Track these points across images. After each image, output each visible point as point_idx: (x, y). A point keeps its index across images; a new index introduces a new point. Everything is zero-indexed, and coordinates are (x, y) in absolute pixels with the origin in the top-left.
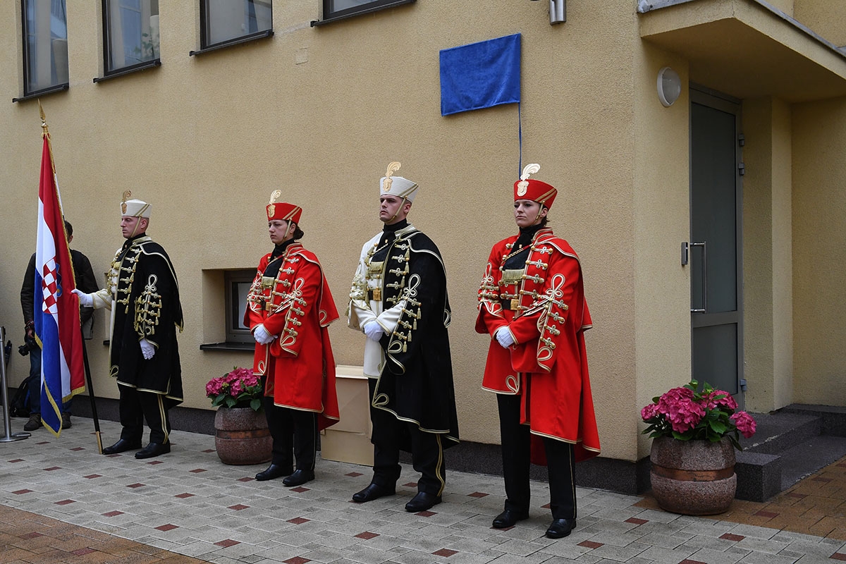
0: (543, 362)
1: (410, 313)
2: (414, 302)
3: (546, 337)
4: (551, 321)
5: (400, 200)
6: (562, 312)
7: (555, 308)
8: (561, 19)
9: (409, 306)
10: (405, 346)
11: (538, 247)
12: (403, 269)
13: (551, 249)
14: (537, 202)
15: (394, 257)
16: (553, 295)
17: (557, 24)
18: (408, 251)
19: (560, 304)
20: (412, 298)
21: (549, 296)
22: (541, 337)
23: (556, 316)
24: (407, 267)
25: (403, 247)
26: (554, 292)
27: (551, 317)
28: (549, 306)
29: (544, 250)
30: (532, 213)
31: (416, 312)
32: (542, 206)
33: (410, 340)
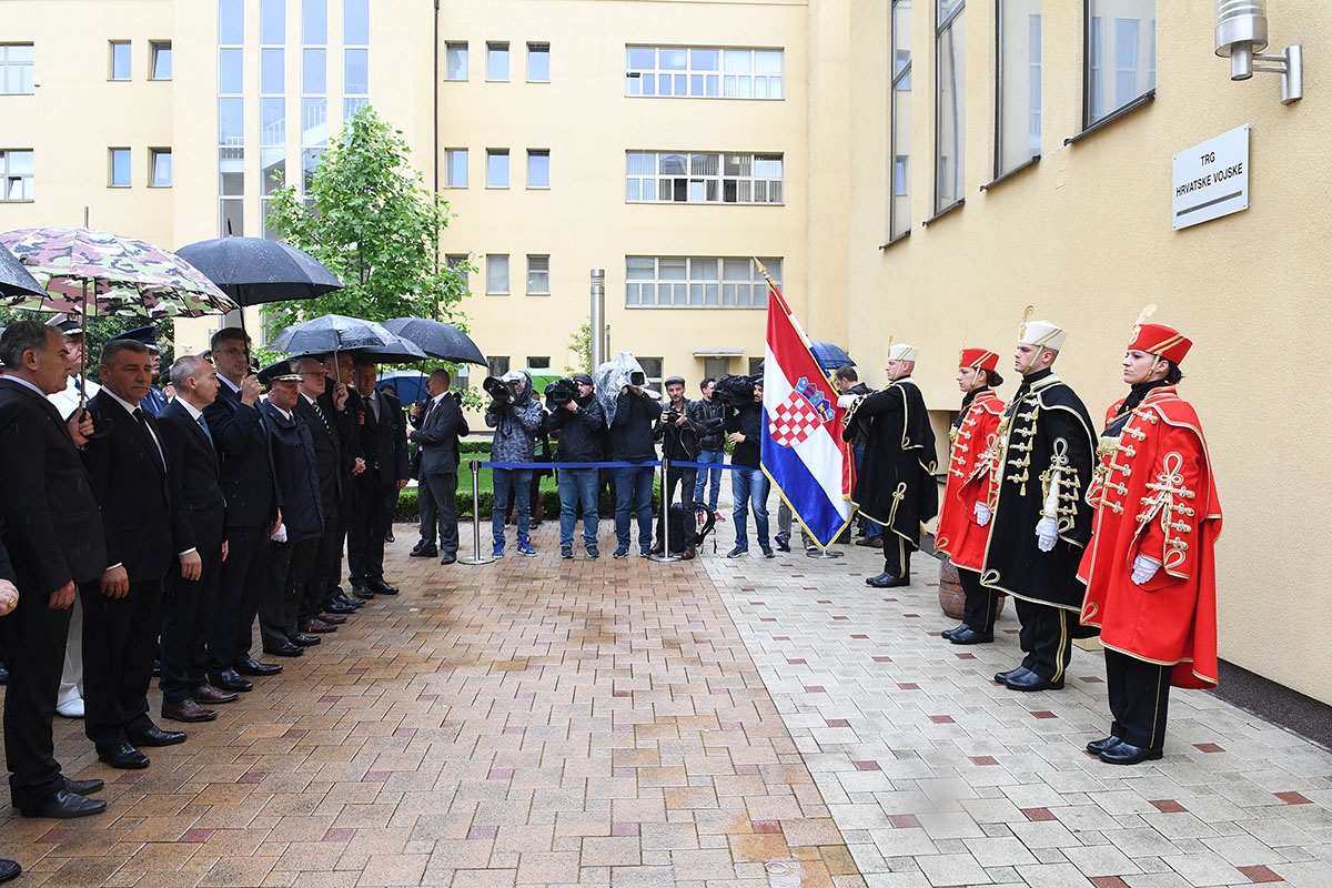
0: (1172, 569)
1: (1067, 483)
2: (1068, 470)
3: (1172, 536)
4: (1176, 516)
5: (1036, 349)
6: (1188, 501)
7: (1177, 499)
8: (1296, 95)
9: (1064, 476)
10: (1072, 520)
11: (1143, 410)
12: (1030, 429)
13: (1156, 418)
14: (1150, 353)
15: (1020, 415)
16: (1169, 482)
17: (1292, 102)
18: (1037, 409)
19: (1183, 492)
20: (1065, 466)
21: (1164, 483)
22: (1166, 540)
23: (1181, 508)
24: (1034, 427)
25: (1032, 402)
26: (1170, 478)
27: (1174, 511)
28: (1169, 499)
29: (1148, 416)
30: (1142, 367)
31: (1073, 480)
32: (1158, 358)
33: (1076, 513)
